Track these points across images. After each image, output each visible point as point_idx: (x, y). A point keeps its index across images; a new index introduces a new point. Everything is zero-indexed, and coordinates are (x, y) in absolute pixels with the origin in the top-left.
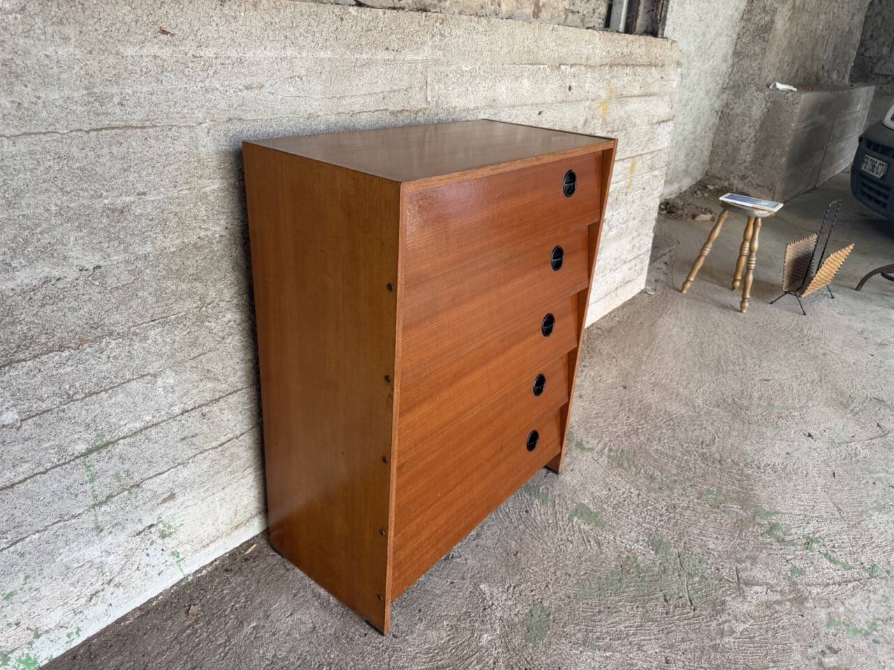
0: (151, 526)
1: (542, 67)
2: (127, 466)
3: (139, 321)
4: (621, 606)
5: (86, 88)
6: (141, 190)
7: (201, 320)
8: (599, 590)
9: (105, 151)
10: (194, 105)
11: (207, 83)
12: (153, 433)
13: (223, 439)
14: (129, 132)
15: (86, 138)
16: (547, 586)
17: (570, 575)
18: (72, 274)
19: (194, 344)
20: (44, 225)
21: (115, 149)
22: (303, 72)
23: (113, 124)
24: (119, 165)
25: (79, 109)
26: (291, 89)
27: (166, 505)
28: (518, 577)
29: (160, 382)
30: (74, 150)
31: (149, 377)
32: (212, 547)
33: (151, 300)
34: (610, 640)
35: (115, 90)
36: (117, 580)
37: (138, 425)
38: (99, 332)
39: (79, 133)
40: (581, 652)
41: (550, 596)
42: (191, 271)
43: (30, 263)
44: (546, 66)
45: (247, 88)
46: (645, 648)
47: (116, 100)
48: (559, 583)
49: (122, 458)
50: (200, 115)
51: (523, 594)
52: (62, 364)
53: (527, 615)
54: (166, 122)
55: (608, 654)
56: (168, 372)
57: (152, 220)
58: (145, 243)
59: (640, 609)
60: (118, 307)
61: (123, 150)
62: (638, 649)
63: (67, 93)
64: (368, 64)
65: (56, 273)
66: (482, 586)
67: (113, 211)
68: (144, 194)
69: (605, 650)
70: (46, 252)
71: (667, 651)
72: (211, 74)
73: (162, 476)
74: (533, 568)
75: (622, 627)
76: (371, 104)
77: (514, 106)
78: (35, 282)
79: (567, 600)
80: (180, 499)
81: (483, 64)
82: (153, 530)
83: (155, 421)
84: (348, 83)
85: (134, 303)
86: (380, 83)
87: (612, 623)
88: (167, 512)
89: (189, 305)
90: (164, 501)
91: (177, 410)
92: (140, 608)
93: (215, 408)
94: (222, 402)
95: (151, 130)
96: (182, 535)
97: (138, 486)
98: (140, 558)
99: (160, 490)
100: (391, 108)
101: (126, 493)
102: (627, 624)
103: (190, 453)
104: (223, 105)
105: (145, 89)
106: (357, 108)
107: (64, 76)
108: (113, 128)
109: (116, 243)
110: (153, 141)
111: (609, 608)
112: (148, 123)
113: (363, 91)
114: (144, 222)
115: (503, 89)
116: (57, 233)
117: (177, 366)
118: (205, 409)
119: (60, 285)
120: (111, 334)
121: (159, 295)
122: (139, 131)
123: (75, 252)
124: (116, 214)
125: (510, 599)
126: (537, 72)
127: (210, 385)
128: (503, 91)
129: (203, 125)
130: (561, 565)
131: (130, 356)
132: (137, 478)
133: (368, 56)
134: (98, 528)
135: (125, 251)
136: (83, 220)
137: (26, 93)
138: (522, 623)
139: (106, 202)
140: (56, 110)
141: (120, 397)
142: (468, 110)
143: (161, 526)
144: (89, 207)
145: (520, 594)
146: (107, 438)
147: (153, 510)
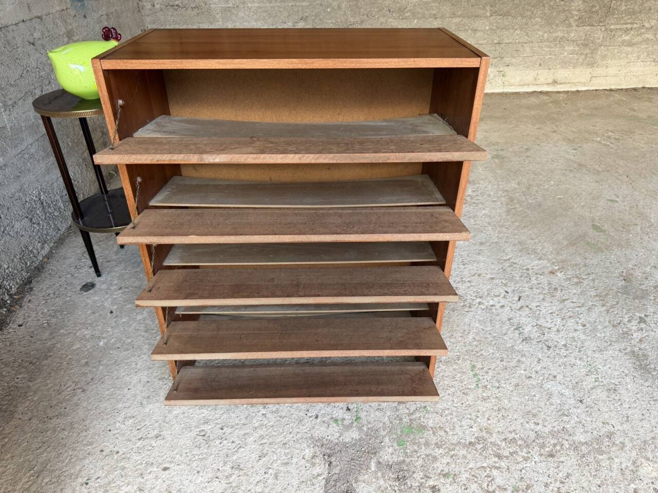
0: (502, 71)
3: (517, 14)
7: (531, 18)
12: (510, 45)
13: (525, 55)
19: (527, 24)
27: (507, 67)
29: (516, 32)
31: (514, 29)
32: (512, 87)
33: (521, 9)
36: (490, 81)
37: (508, 42)
38: (508, 14)
42: (532, 4)
49: (502, 49)
52: (499, 19)
56: (518, 30)
73: (508, 58)
80: (510, 68)
83: (512, 42)
85: (518, 9)
88: (506, 69)
89: (529, 13)
91: (517, 41)
93: (526, 45)
94: (528, 44)
96: (507, 78)
98: (497, 78)
99: (506, 62)
101: (500, 58)
103: (516, 55)
117: (521, 29)
118: (524, 44)
120: (510, 15)
121: (523, 8)
127: (527, 38)
131: (512, 22)
132: (503, 56)
141: (507, 32)
143: (504, 72)
146: (501, 42)
147: (503, 67)
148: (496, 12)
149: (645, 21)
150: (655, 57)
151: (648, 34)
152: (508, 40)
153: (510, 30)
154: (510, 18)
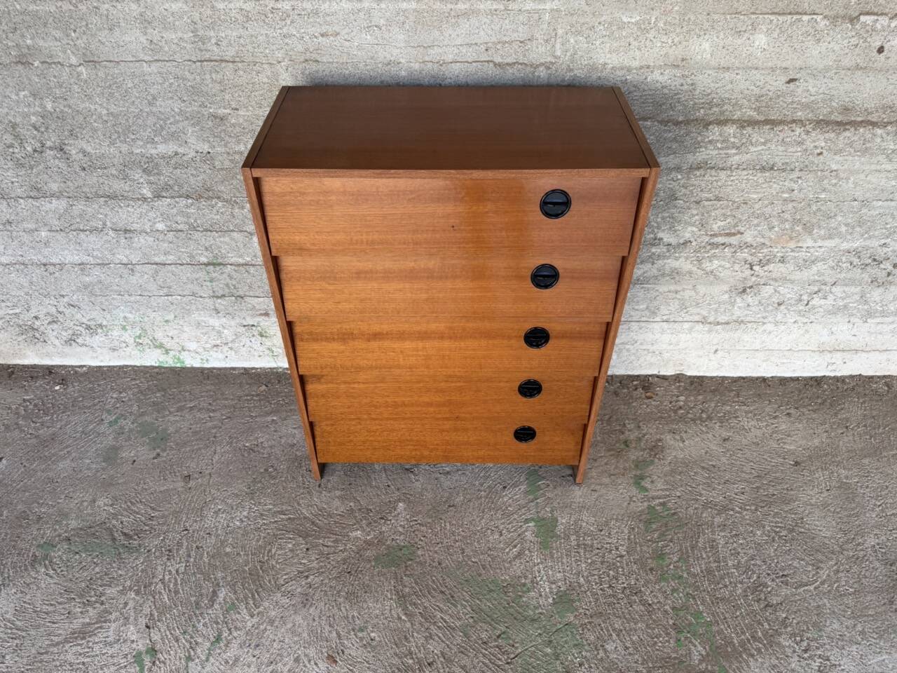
0: (253, 325)
1: (805, 18)
2: (234, 283)
3: (238, 195)
4: (462, 605)
5: (192, 32)
6: (234, 106)
8: (466, 581)
9: (208, 76)
10: (274, 47)
11: (285, 30)
14: (223, 64)
15: (194, 66)
16: (438, 544)
17: (463, 553)
18: (193, 154)
20: (172, 120)
21: (214, 76)
22: (382, 22)
23: (213, 58)
24: (218, 87)
25: (189, 46)
26: (369, 37)
27: (263, 317)
28: (430, 520)
30: (187, 73)
31: (245, 233)
34: (420, 613)
35: (212, 34)
36: (230, 345)
37: (241, 261)
38: (210, 194)
39: (189, 63)
40: (391, 599)
41: (431, 551)
43: (165, 141)
44: (819, 18)
45: (322, 35)
46: (431, 641)
47: (213, 41)
48: (448, 549)
49: (230, 277)
50: (279, 55)
51: (417, 533)
52: (188, 207)
53: (398, 546)
54: (251, 59)
55: (403, 617)
57: (244, 128)
58: (239, 143)
59: (471, 620)
60: (222, 182)
61: (219, 77)
62: (426, 638)
63: (180, 34)
64: (466, 14)
65: (181, 150)
66: (401, 504)
67: (216, 117)
68: (237, 109)
69: (406, 614)
70: (174, 136)
71: (442, 659)
72: (289, 23)
73: (259, 299)
74: (448, 524)
75: (439, 615)
76: (470, 54)
77: (728, 68)
78: (170, 153)
79: (436, 564)
81: (665, 13)
82: (254, 328)
83: (253, 262)
84: (437, 33)
86: (482, 33)
87: (438, 606)
88: (263, 321)
90: (261, 315)
92: (245, 369)
95: (240, 65)
97: (242, 298)
98: (244, 340)
99: (257, 307)
100: (498, 60)
101: (234, 298)
102: (447, 618)
104: (300, 48)
105: (234, 34)
106: (450, 58)
107: (177, 23)
108: (212, 61)
109: (218, 139)
110: (241, 73)
111: (452, 597)
112: (238, 59)
113: (459, 41)
114: (238, 129)
115: (706, 45)
116: (180, 125)
119: (185, 158)
120: (219, 198)
122: (230, 64)
123: (192, 140)
124: (217, 120)
125: (404, 528)
126: (792, 24)
128: (703, 48)
129: (282, 64)
130: (469, 541)
131: (233, 216)
132: (241, 293)
133: (466, 7)
134: (216, 310)
135: (225, 146)
136: (196, 120)
137: (155, 34)
138: (389, 547)
139: (211, 111)
140: (174, 46)
141: (227, 239)
142: (629, 70)
143: (259, 328)
144: (199, 112)
145: (414, 532)
146: (220, 261)
147: (253, 316)
148: (167, 187)
149: (659, 228)
150: (705, 313)
151: (677, 259)
152: (241, 256)
153: (235, 235)
154: (220, 204)
